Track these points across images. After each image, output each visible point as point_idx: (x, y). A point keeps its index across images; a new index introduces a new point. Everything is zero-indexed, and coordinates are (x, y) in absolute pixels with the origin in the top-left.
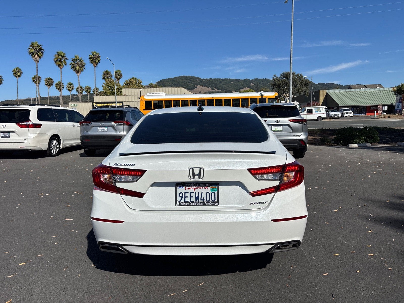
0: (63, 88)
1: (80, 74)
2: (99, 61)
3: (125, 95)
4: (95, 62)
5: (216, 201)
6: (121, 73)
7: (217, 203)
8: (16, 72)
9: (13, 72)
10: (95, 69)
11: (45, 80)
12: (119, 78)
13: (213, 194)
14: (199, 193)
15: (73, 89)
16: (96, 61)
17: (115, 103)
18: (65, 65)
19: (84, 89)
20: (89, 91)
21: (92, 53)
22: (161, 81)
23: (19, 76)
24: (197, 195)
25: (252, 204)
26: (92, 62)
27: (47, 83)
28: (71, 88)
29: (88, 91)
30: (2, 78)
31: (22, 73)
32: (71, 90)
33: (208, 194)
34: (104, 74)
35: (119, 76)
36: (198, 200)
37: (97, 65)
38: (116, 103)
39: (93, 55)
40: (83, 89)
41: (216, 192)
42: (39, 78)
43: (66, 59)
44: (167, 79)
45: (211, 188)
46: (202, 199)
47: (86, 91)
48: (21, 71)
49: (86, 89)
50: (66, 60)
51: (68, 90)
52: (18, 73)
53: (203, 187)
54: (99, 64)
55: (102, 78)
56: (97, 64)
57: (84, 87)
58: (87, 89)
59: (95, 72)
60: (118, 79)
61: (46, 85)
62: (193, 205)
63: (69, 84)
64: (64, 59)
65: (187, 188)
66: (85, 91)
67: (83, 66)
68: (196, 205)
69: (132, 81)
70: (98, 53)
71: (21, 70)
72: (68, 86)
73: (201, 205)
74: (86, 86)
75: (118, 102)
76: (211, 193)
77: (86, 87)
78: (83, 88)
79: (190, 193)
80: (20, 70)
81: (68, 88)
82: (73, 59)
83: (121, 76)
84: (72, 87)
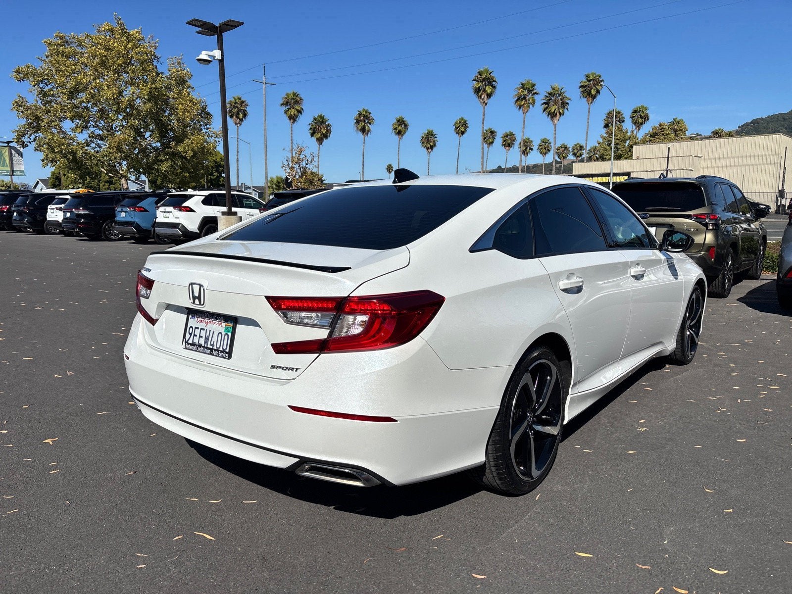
0: (531, 149)
1: (558, 120)
2: (598, 92)
3: (638, 158)
4: (589, 93)
5: (227, 350)
6: (648, 112)
7: (227, 355)
8: (459, 126)
9: (454, 127)
10: (589, 109)
11: (502, 137)
12: (642, 124)
13: (226, 337)
14: (210, 330)
15: (549, 150)
16: (593, 92)
17: (608, 175)
18: (531, 106)
19: (571, 150)
20: (580, 154)
21: (587, 77)
22: (752, 122)
23: (463, 133)
24: (208, 335)
25: (273, 367)
26: (585, 95)
27: (505, 141)
28: (545, 148)
29: (577, 152)
30: (436, 137)
31: (468, 127)
32: (546, 154)
33: (220, 335)
34: (607, 117)
35: (640, 117)
36: (207, 345)
37: (595, 100)
38: (612, 175)
39: (589, 81)
40: (569, 151)
41: (230, 334)
42: (492, 133)
43: (536, 93)
44: (769, 117)
45: (226, 325)
46: (212, 343)
47: (573, 154)
48: (467, 124)
49: (574, 150)
50: (536, 97)
51: (541, 153)
52: (461, 128)
53: (217, 322)
54: (598, 97)
55: (603, 125)
56: (594, 97)
57: (570, 145)
58: (577, 149)
59: (589, 116)
60: (639, 126)
61: (503, 145)
62: (200, 352)
63: (543, 142)
64: (532, 95)
65: (199, 319)
66: (571, 153)
67: (564, 105)
68: (203, 353)
69: (663, 128)
70: (599, 74)
71: (467, 122)
72: (541, 146)
73: (208, 354)
74: (576, 143)
75: (615, 175)
76: (224, 333)
77: (576, 145)
78: (569, 147)
79: (201, 329)
80: (465, 121)
81: (541, 148)
82: (549, 94)
83: (646, 118)
84: (548, 147)
